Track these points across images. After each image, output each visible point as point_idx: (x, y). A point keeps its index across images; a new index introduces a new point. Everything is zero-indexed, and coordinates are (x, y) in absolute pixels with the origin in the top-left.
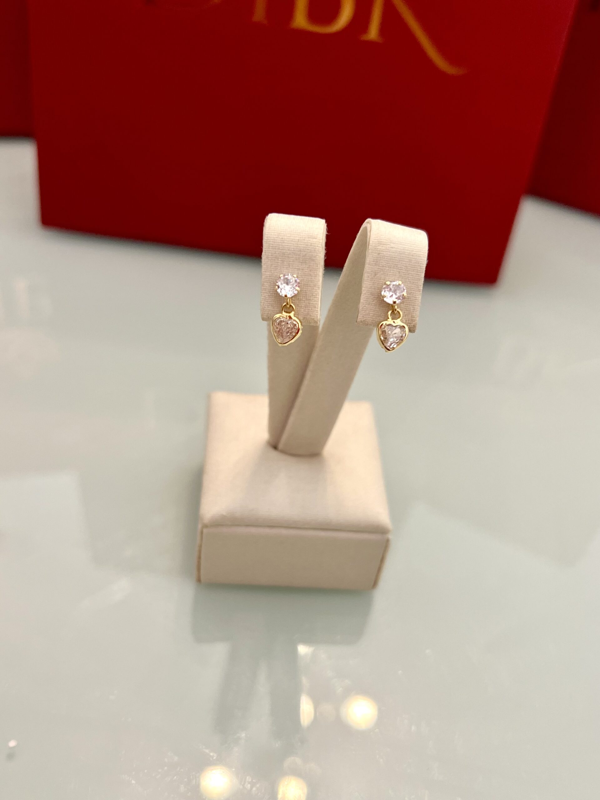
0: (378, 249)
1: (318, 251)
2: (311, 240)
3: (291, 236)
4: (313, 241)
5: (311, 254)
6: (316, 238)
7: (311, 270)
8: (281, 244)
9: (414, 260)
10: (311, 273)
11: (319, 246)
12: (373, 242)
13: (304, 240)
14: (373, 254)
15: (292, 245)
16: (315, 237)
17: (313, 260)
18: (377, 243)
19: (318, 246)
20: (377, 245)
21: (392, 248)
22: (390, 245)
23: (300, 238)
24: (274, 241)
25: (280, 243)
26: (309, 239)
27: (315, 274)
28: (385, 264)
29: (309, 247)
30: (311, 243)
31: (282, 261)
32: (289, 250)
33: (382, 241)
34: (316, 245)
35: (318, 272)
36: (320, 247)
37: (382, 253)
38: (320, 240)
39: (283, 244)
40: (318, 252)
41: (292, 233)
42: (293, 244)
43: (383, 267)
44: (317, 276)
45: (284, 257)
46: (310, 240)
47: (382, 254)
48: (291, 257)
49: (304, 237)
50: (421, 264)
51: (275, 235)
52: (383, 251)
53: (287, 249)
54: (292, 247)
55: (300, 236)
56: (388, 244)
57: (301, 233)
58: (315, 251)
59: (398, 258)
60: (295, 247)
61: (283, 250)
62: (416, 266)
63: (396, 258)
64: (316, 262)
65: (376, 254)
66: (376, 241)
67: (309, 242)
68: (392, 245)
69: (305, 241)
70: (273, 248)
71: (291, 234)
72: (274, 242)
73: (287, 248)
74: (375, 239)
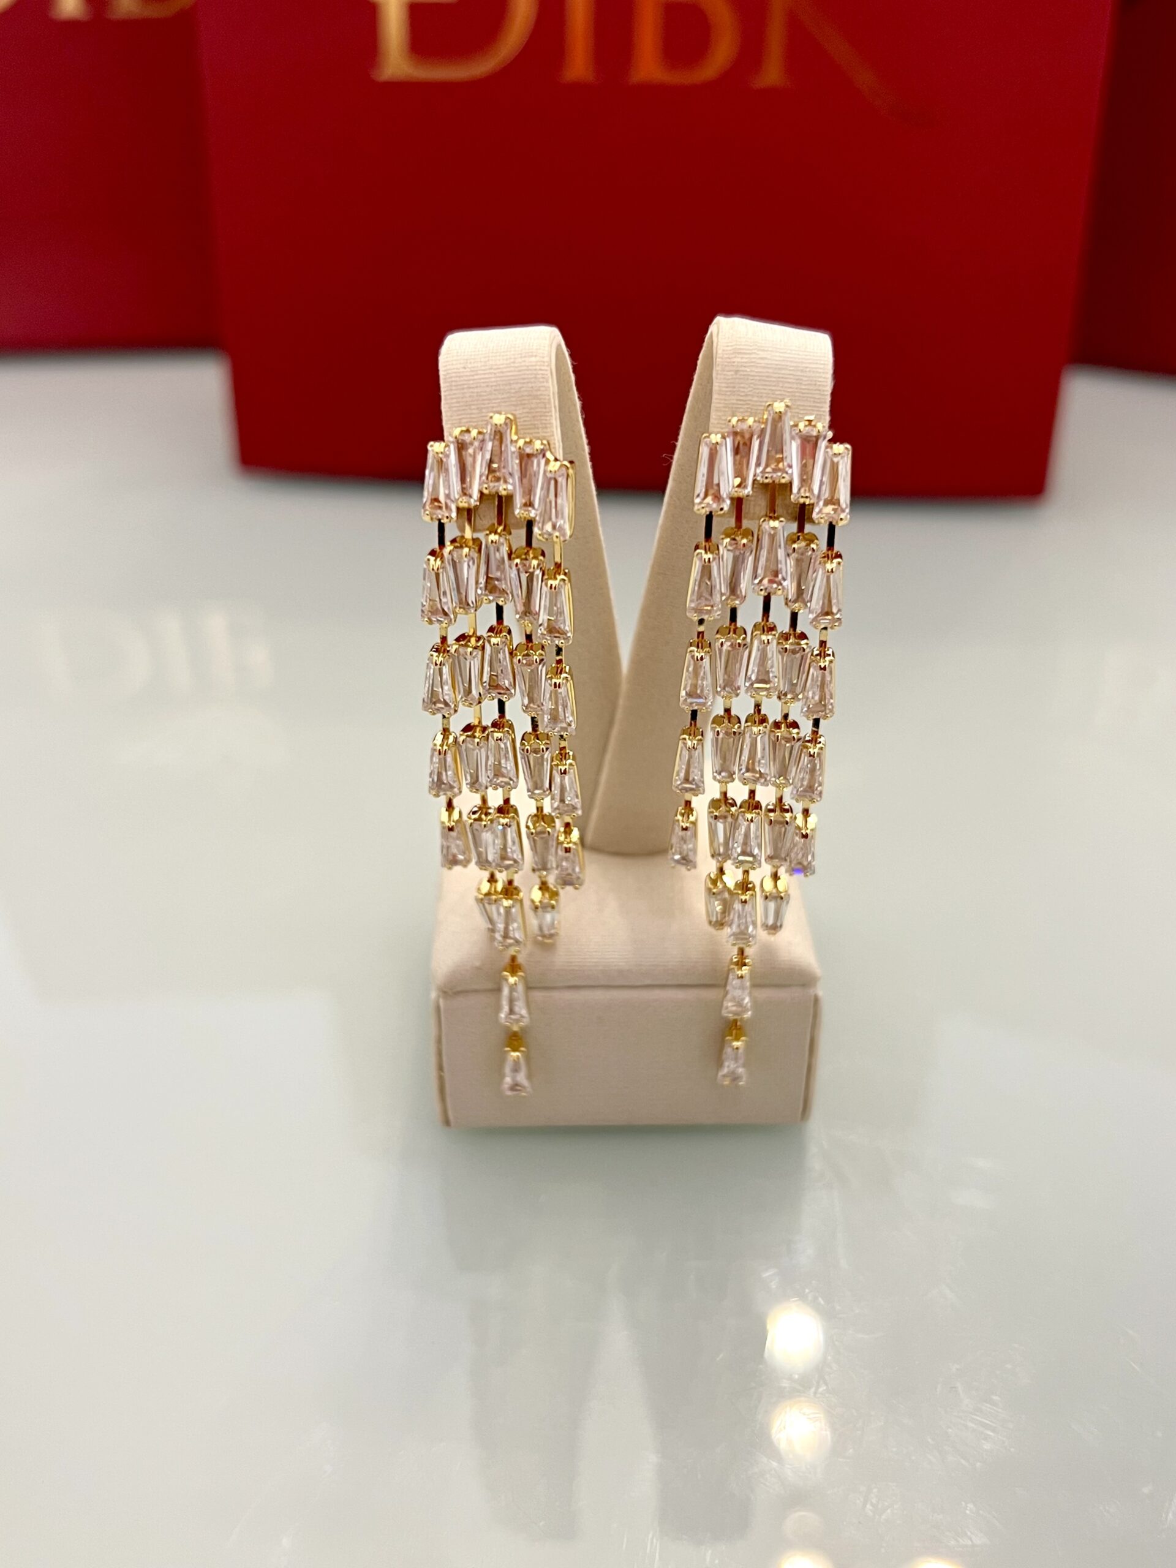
0: (734, 362)
1: (543, 378)
2: (526, 359)
3: (488, 360)
4: (531, 362)
5: (530, 385)
6: (536, 356)
7: (534, 417)
8: (471, 378)
9: (806, 379)
10: (536, 422)
11: (543, 368)
12: (723, 350)
13: (514, 362)
14: (725, 373)
15: (493, 375)
16: (534, 354)
17: (536, 397)
18: (731, 352)
19: (541, 370)
20: (733, 356)
21: (762, 358)
22: (758, 354)
23: (507, 360)
24: (458, 375)
25: (470, 376)
26: (523, 359)
27: (544, 422)
28: (751, 391)
29: (525, 374)
30: (528, 366)
31: (478, 409)
32: (487, 386)
33: (741, 347)
34: (538, 368)
35: (548, 418)
36: (546, 370)
37: (743, 369)
38: (543, 357)
39: (476, 377)
40: (541, 380)
41: (491, 355)
42: (495, 374)
43: (747, 395)
44: (548, 426)
45: (479, 402)
46: (525, 361)
47: (743, 371)
48: (494, 399)
49: (513, 357)
50: (820, 385)
51: (460, 364)
52: (745, 367)
53: (485, 385)
54: (493, 380)
55: (505, 358)
56: (755, 353)
57: (507, 351)
58: (536, 378)
59: (775, 378)
60: (498, 379)
61: (477, 387)
62: (812, 390)
63: (771, 377)
64: (540, 399)
65: (733, 373)
66: (730, 348)
67: (523, 364)
68: (762, 354)
69: (516, 365)
70: (459, 387)
71: (489, 357)
72: (459, 377)
73: (483, 383)
74: (728, 346)
